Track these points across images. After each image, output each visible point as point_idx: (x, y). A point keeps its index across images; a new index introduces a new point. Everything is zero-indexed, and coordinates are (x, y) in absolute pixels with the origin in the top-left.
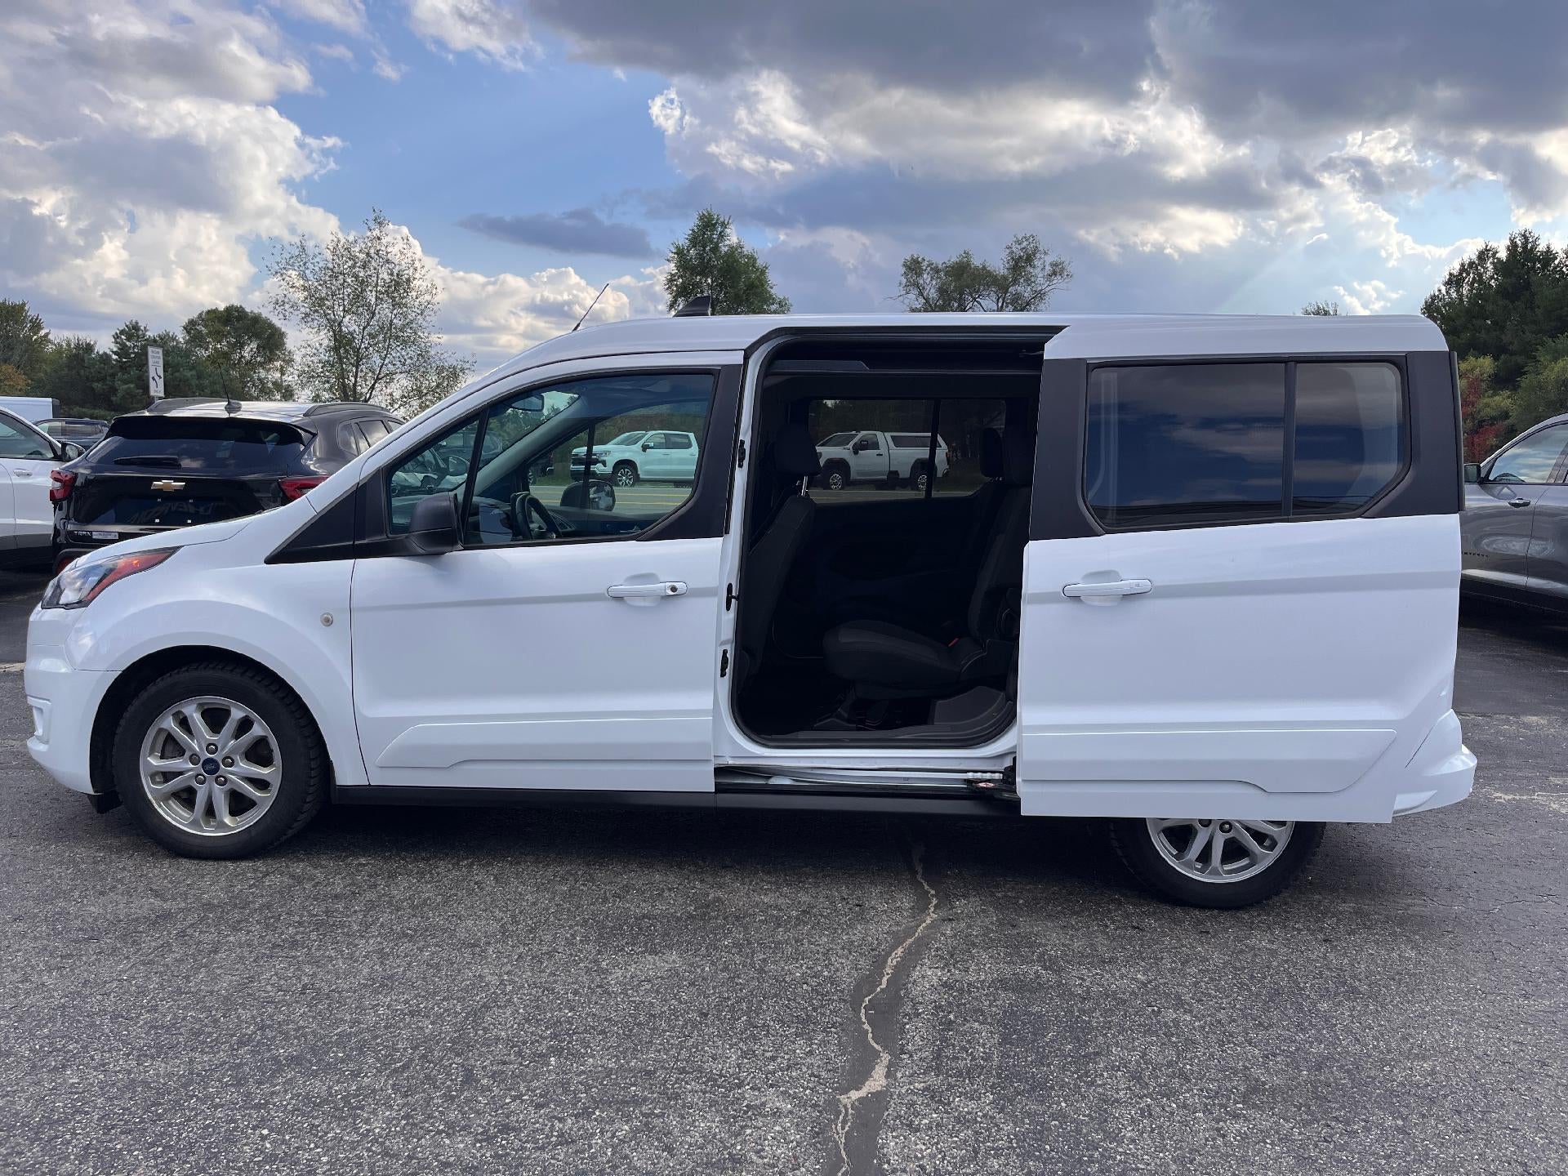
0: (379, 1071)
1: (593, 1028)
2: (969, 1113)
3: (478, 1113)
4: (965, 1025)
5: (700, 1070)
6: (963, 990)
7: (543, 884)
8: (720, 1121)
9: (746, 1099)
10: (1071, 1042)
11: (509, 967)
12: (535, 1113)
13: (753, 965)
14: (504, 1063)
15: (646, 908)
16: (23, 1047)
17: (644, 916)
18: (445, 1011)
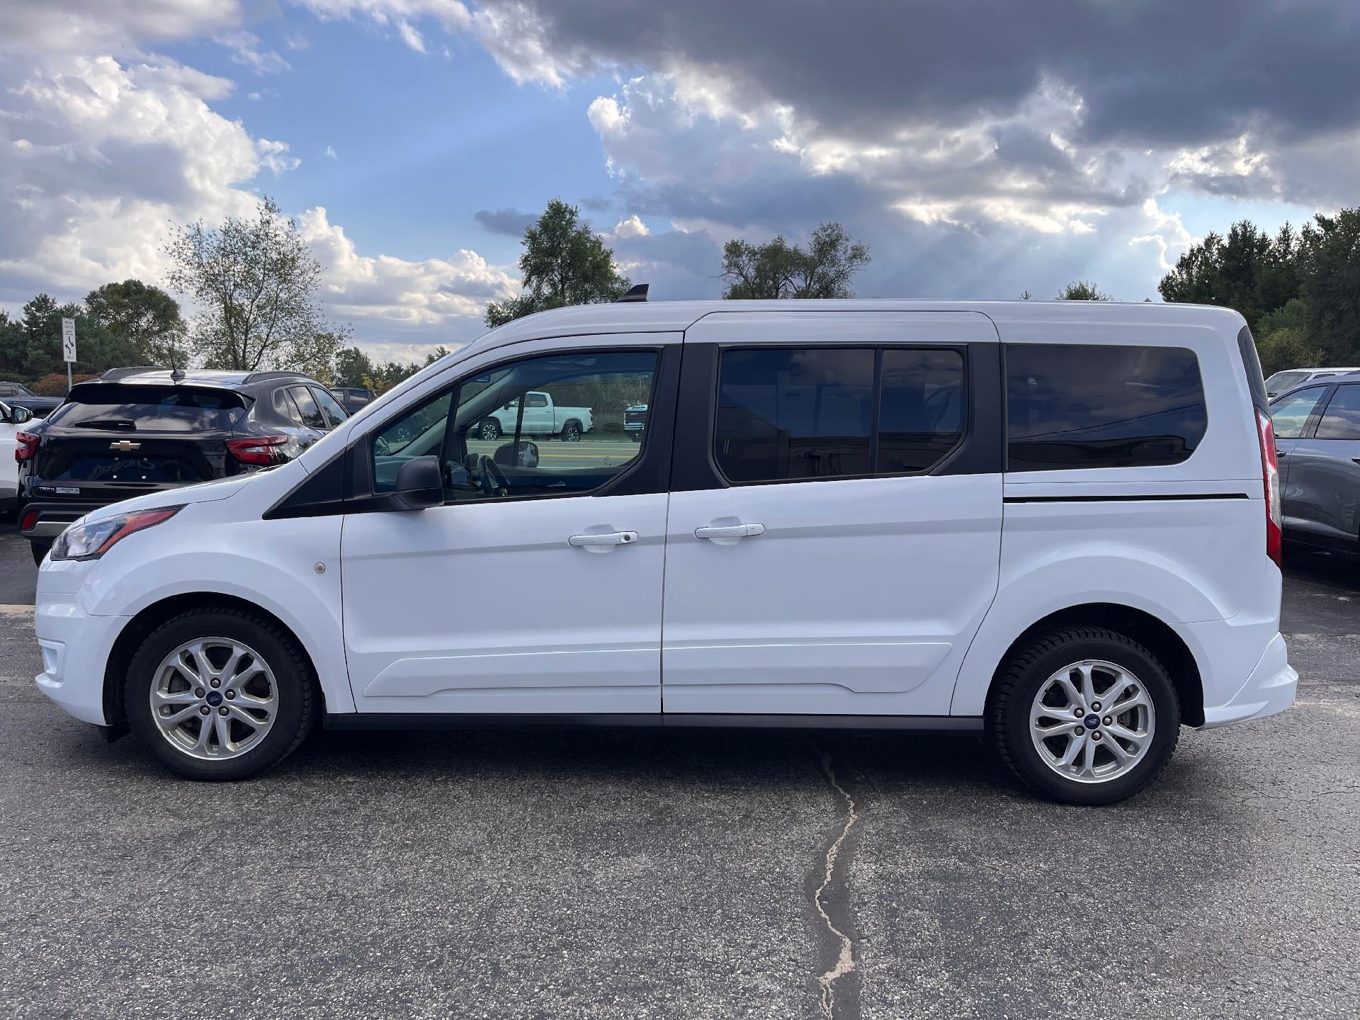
0: (417, 967)
1: (592, 923)
2: (932, 989)
3: (513, 1002)
4: (907, 912)
5: (694, 958)
6: (898, 881)
7: (514, 797)
8: (724, 1002)
9: (740, 983)
10: (1000, 924)
11: (504, 872)
12: (563, 1001)
13: (713, 862)
14: (524, 957)
15: (609, 817)
16: (91, 957)
17: (609, 823)
18: (460, 911)
